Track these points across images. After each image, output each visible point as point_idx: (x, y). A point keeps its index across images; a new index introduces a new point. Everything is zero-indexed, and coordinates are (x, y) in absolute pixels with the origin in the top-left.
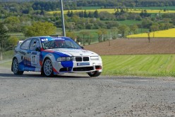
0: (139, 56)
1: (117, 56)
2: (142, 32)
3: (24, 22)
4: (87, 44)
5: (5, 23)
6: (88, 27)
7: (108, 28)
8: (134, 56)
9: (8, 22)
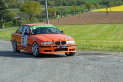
0: (100, 25)
1: (84, 26)
2: (102, 8)
3: (19, 1)
4: (63, 16)
5: (5, 2)
6: (64, 5)
7: (78, 5)
8: (97, 25)
9: (8, 1)
